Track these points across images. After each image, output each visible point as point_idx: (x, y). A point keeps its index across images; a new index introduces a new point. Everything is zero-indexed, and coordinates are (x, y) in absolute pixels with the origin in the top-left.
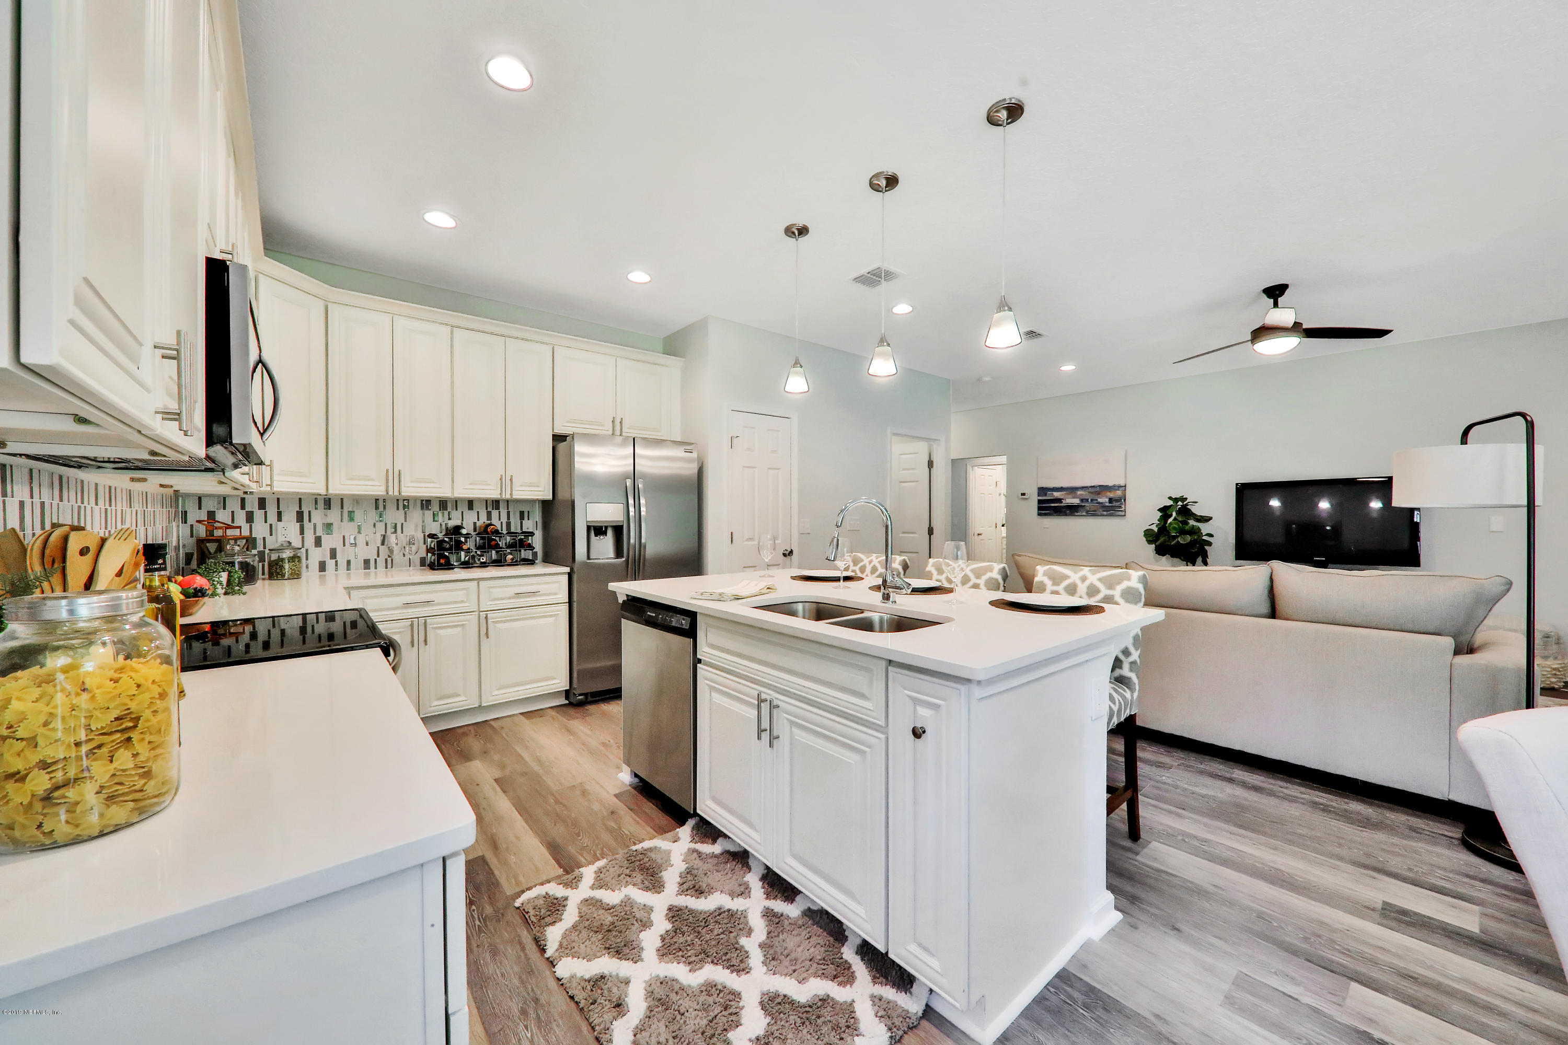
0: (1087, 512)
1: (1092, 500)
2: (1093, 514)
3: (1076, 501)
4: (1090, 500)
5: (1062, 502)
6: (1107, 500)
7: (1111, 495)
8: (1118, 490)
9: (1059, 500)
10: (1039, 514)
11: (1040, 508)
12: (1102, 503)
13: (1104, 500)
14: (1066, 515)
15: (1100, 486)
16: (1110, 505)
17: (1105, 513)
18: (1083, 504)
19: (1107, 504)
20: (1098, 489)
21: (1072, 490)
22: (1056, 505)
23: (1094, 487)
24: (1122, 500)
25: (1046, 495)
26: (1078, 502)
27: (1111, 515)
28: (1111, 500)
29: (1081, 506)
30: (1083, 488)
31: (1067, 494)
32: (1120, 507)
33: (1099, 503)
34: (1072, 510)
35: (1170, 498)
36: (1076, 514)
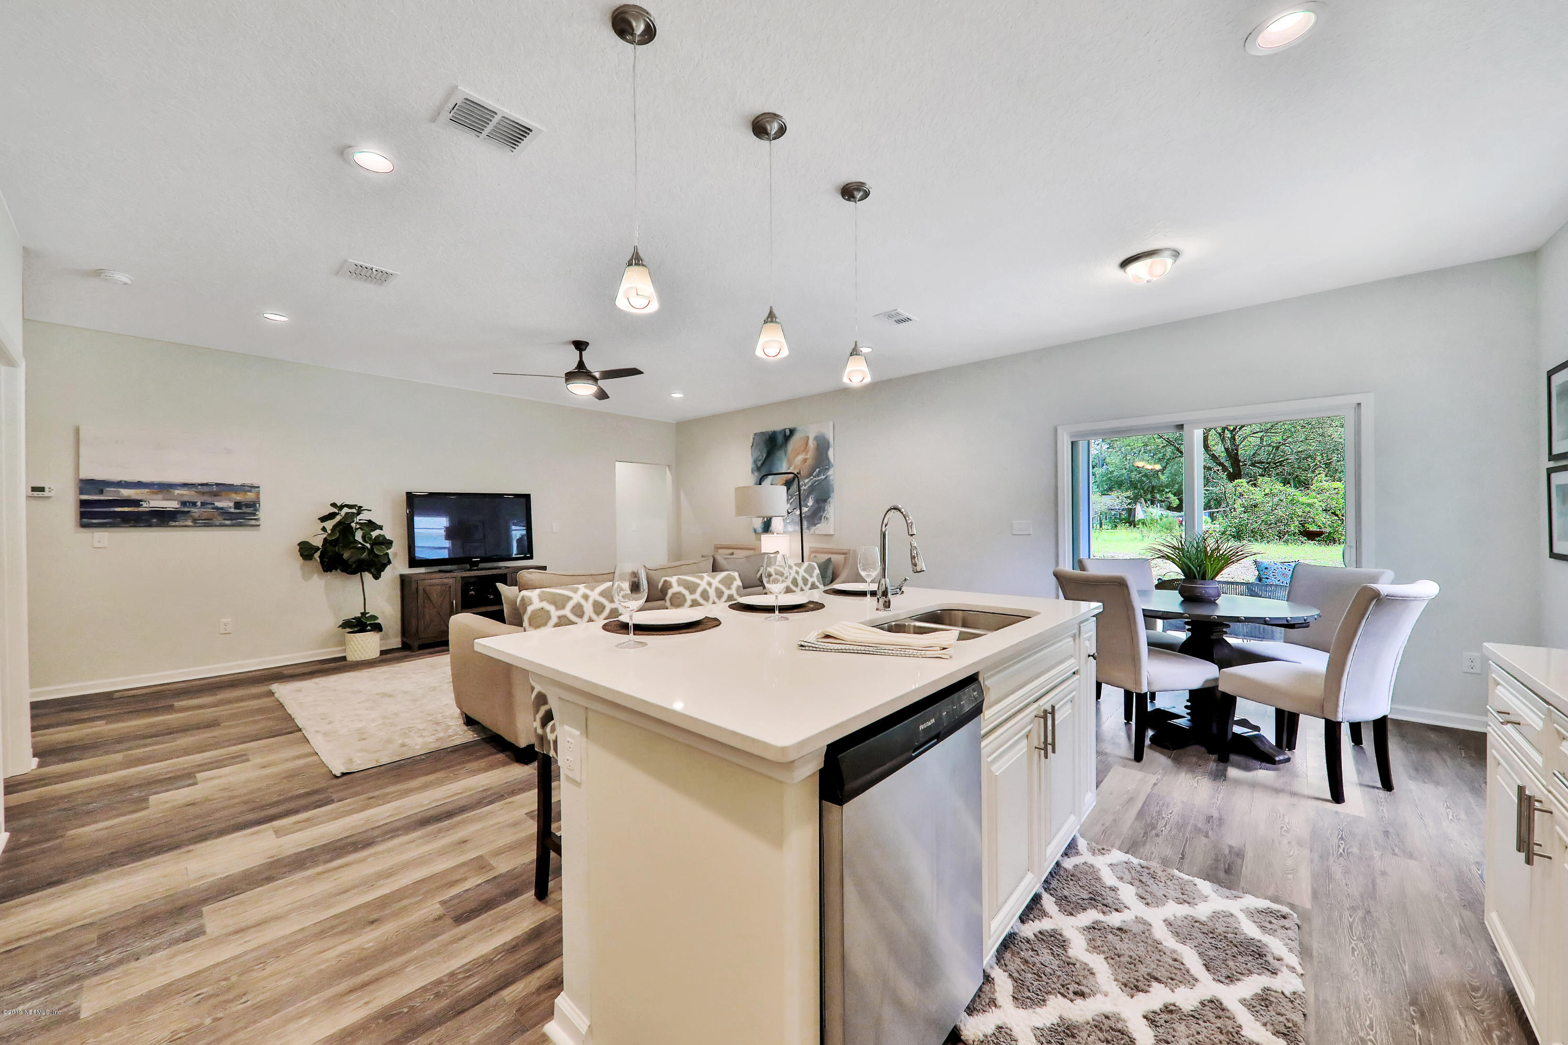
0: (195, 520)
1: (203, 504)
2: (207, 523)
3: (172, 505)
4: (199, 504)
5: (140, 506)
6: (232, 504)
7: (239, 498)
8: (250, 491)
9: (137, 503)
10: (83, 526)
11: (83, 515)
12: (222, 508)
13: (226, 503)
14: (150, 526)
15: (217, 484)
16: (238, 511)
17: (228, 522)
18: (186, 509)
19: (232, 510)
20: (215, 487)
21: (164, 488)
22: (126, 509)
23: (206, 485)
24: (253, 506)
25: (101, 492)
26: (178, 506)
27: (240, 525)
28: (238, 505)
29: (183, 512)
30: (185, 485)
31: (154, 493)
32: (255, 514)
33: (217, 508)
34: (163, 518)
35: (334, 505)
36: (173, 524)
